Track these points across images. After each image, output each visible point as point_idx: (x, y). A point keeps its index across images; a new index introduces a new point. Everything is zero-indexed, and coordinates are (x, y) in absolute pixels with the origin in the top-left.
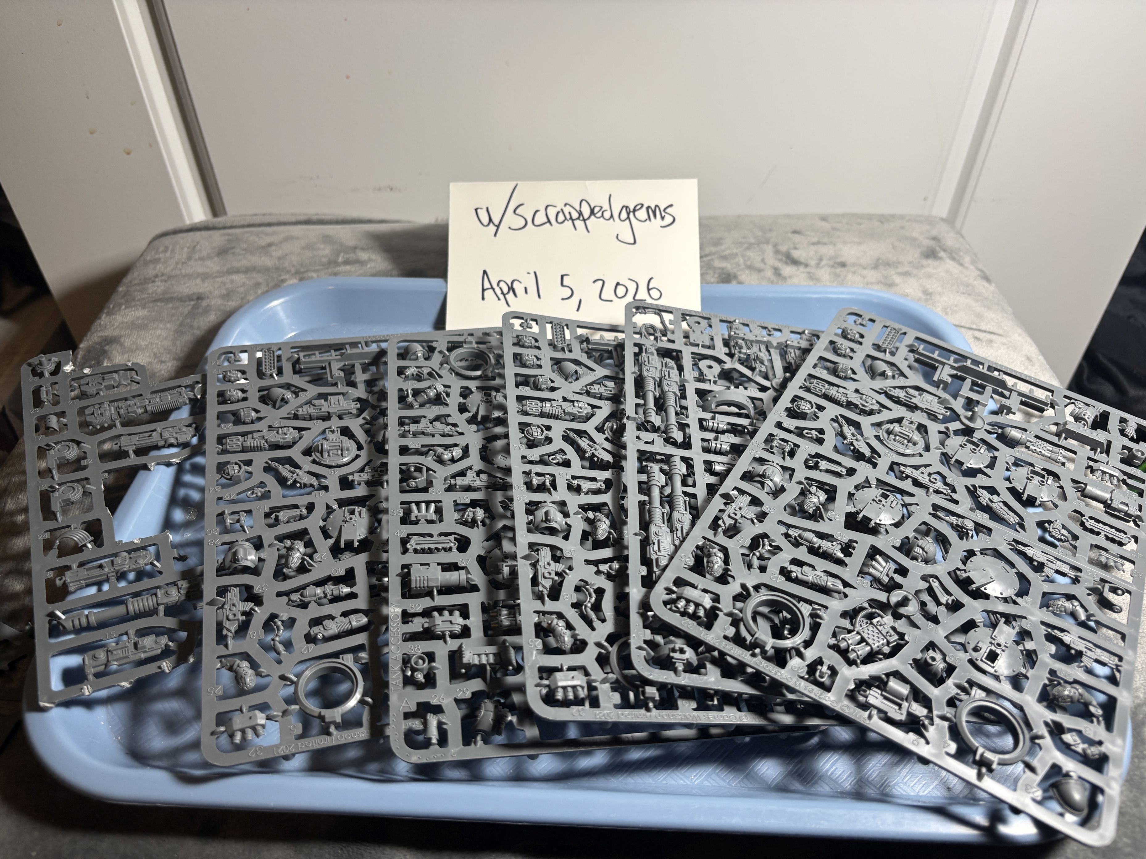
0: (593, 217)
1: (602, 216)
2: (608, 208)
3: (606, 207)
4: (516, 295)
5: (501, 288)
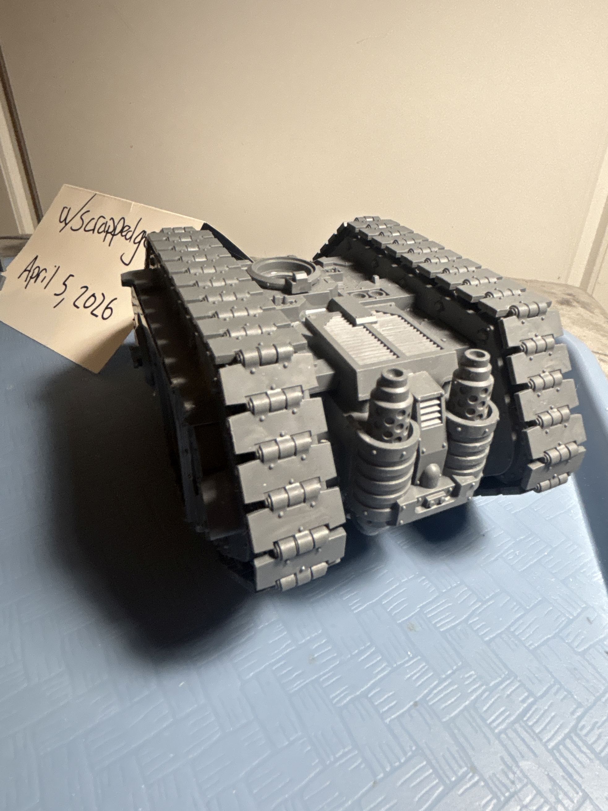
0: (120, 234)
1: (125, 236)
2: (133, 230)
3: (132, 229)
4: (35, 282)
5: (33, 273)
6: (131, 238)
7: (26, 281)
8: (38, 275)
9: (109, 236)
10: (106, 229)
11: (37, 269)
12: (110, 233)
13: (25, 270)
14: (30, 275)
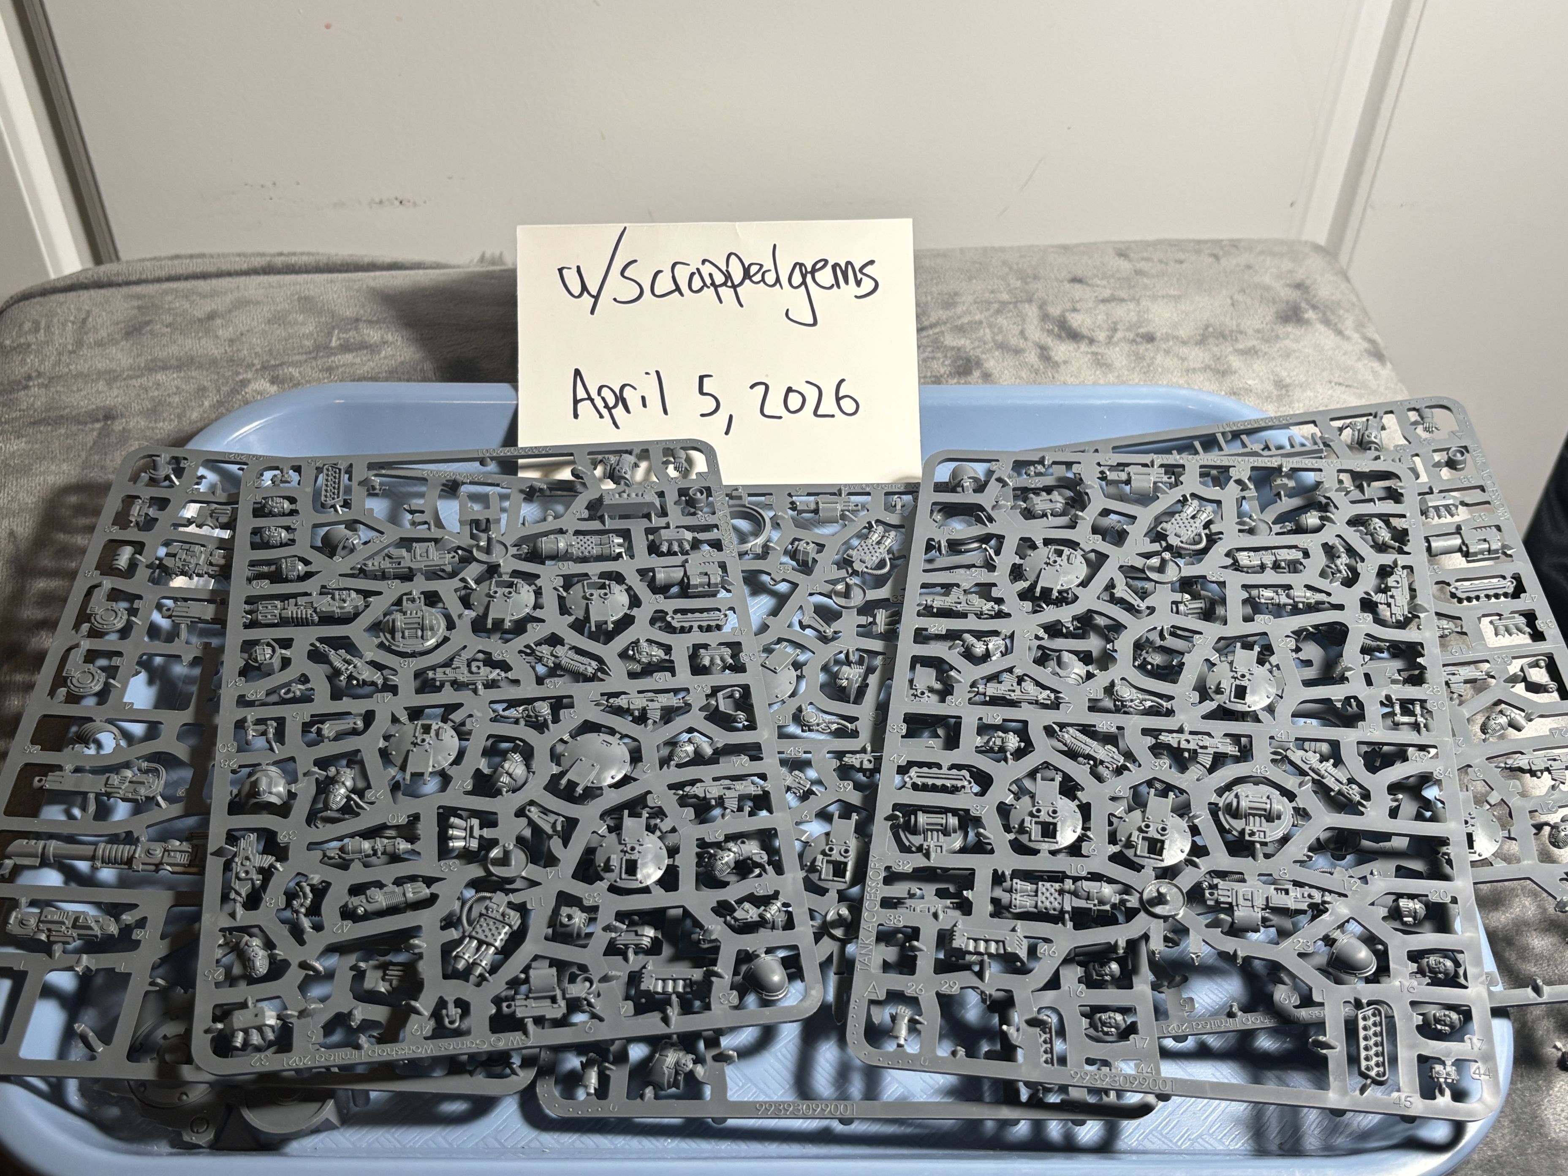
0: (747, 281)
1: (763, 280)
2: (772, 268)
3: (768, 265)
4: (627, 410)
5: (603, 399)
6: (778, 280)
7: (601, 416)
8: (621, 399)
9: (726, 293)
10: (708, 281)
11: (606, 392)
12: (724, 284)
13: (576, 402)
14: (600, 404)
